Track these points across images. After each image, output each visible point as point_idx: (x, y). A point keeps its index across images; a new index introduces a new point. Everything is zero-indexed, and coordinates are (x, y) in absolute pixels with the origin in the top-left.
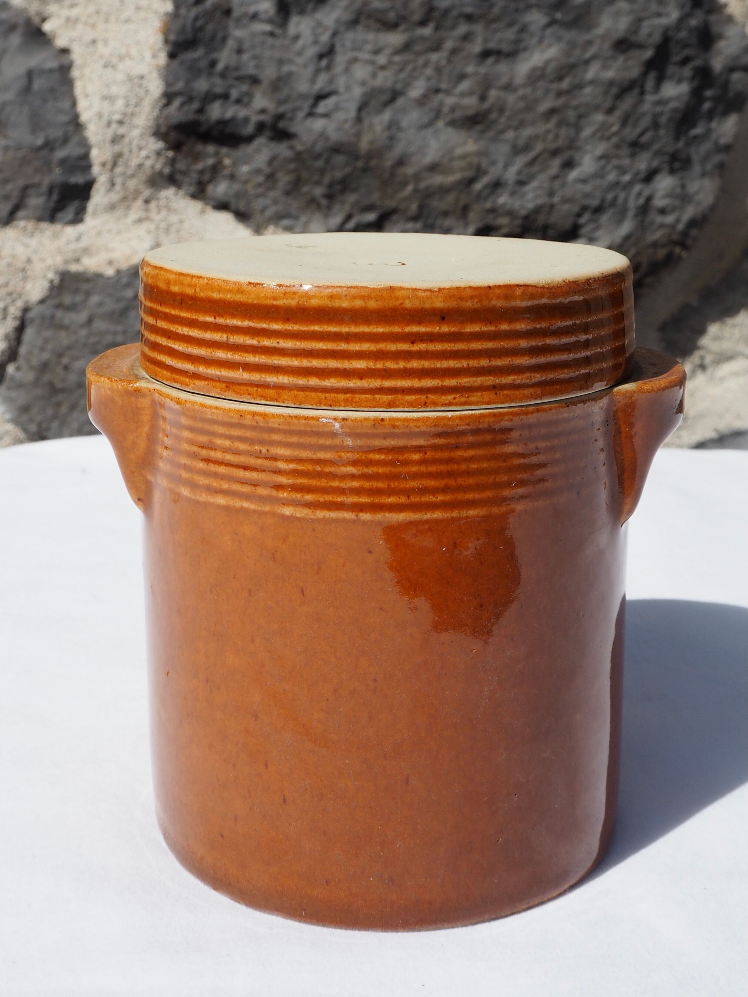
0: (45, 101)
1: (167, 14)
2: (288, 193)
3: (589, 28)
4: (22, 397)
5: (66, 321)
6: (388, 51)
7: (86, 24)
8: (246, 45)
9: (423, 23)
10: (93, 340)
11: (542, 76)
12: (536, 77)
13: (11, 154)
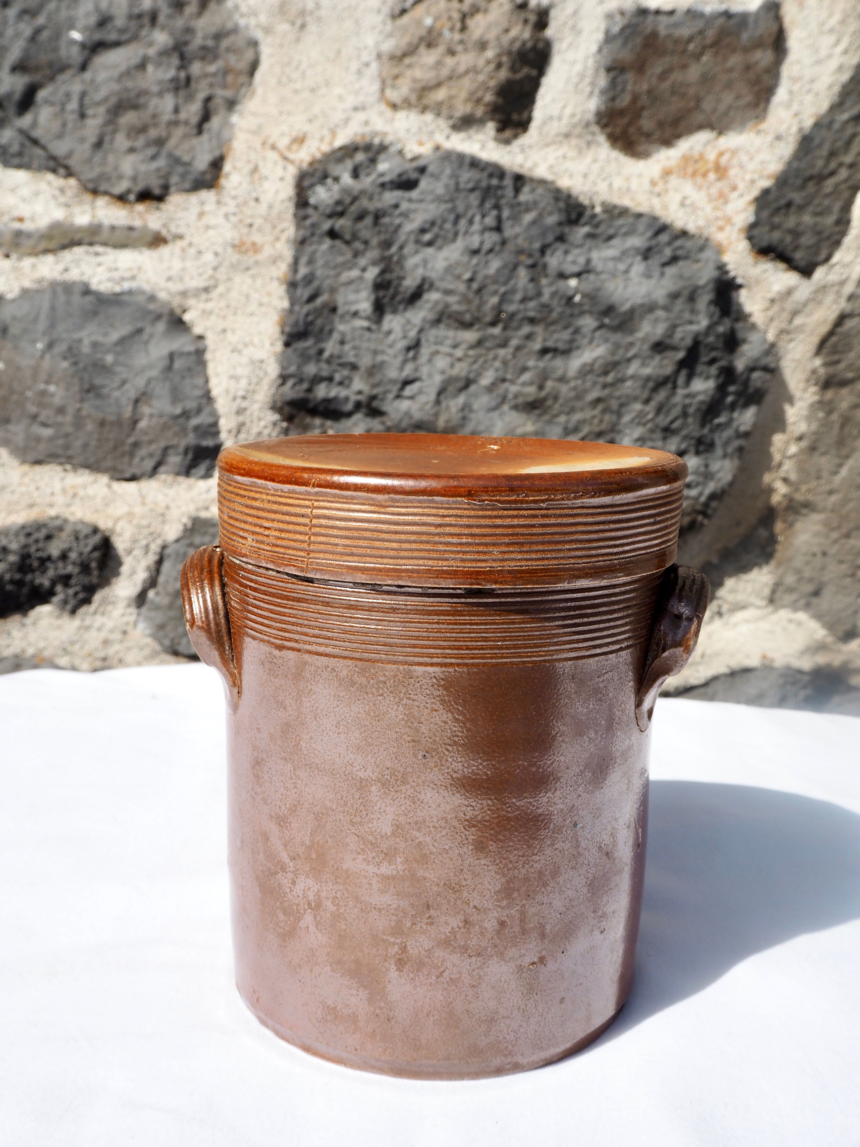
0: (183, 378)
1: (283, 310)
3: (632, 332)
4: (159, 617)
6: (464, 346)
7: (218, 316)
8: (348, 338)
9: (493, 324)
11: (591, 371)
12: (586, 371)
13: (155, 420)
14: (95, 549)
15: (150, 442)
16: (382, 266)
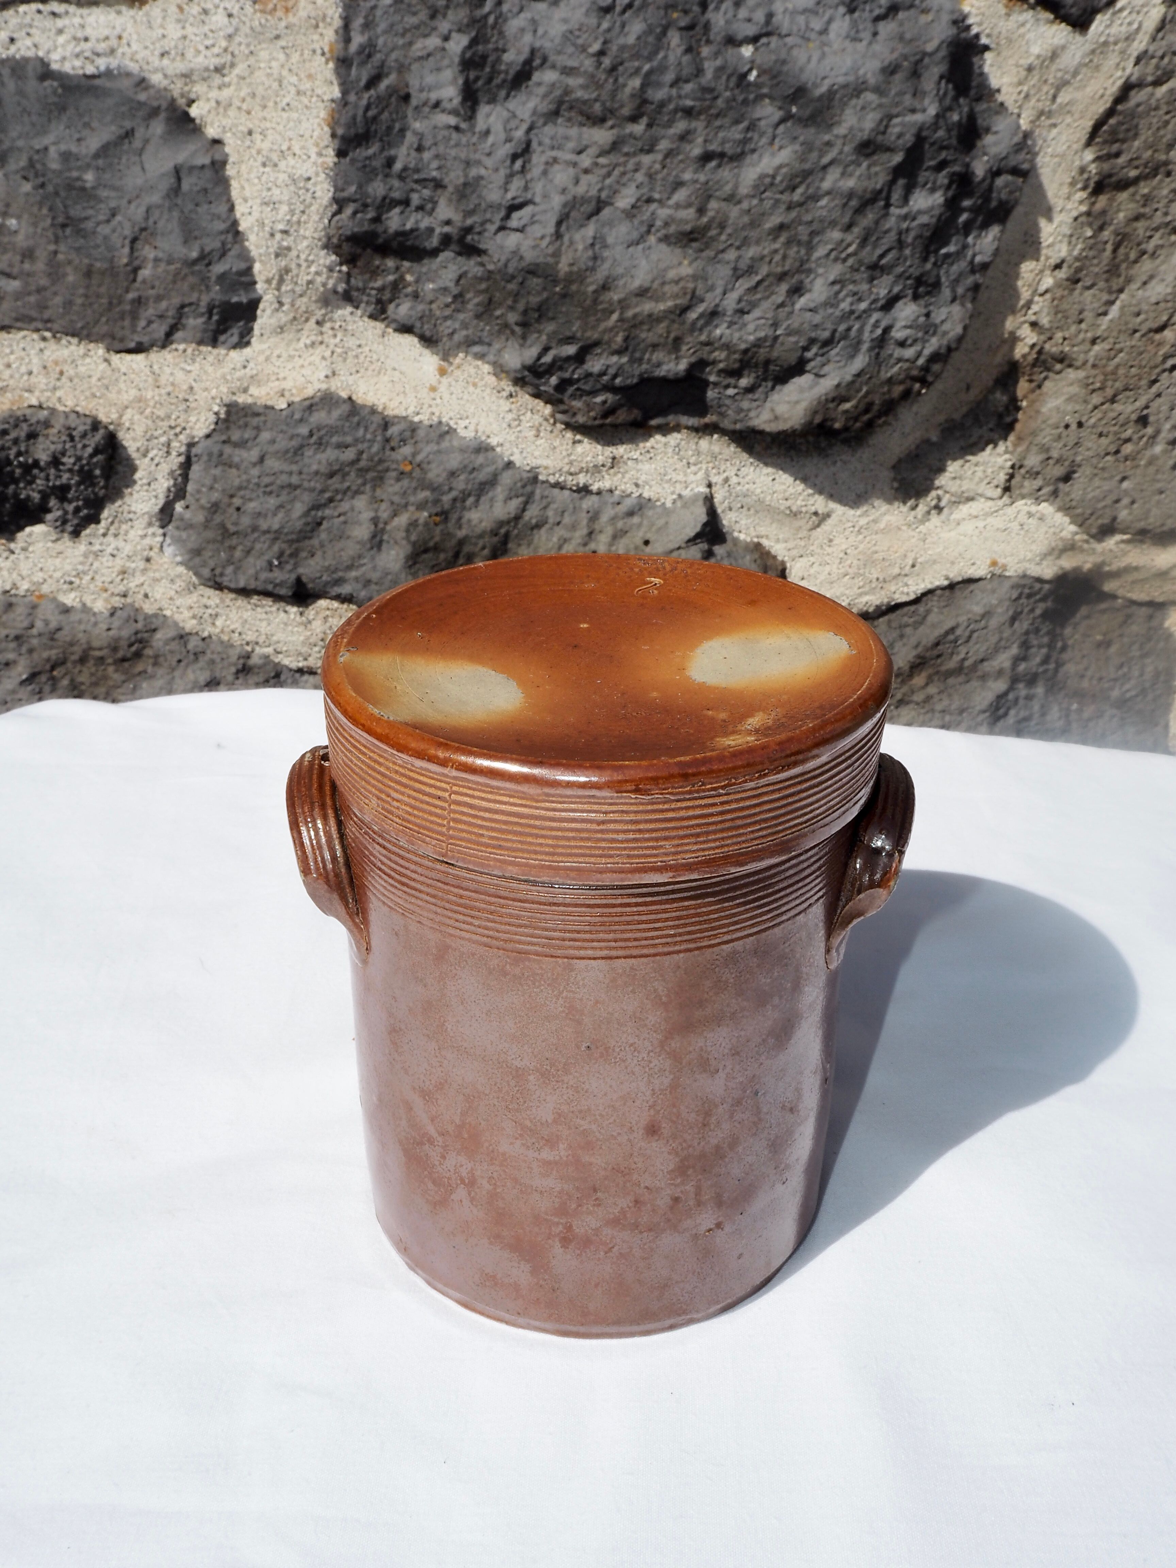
0: (197, 204)
1: (333, 101)
2: (478, 316)
3: (830, 126)
4: (193, 539)
5: (236, 459)
6: (592, 151)
7: (239, 108)
8: (427, 143)
9: (634, 119)
10: (266, 480)
11: (772, 184)
12: (764, 185)
13: (162, 266)
14: (96, 452)
15: (159, 298)
16: (473, 34)
